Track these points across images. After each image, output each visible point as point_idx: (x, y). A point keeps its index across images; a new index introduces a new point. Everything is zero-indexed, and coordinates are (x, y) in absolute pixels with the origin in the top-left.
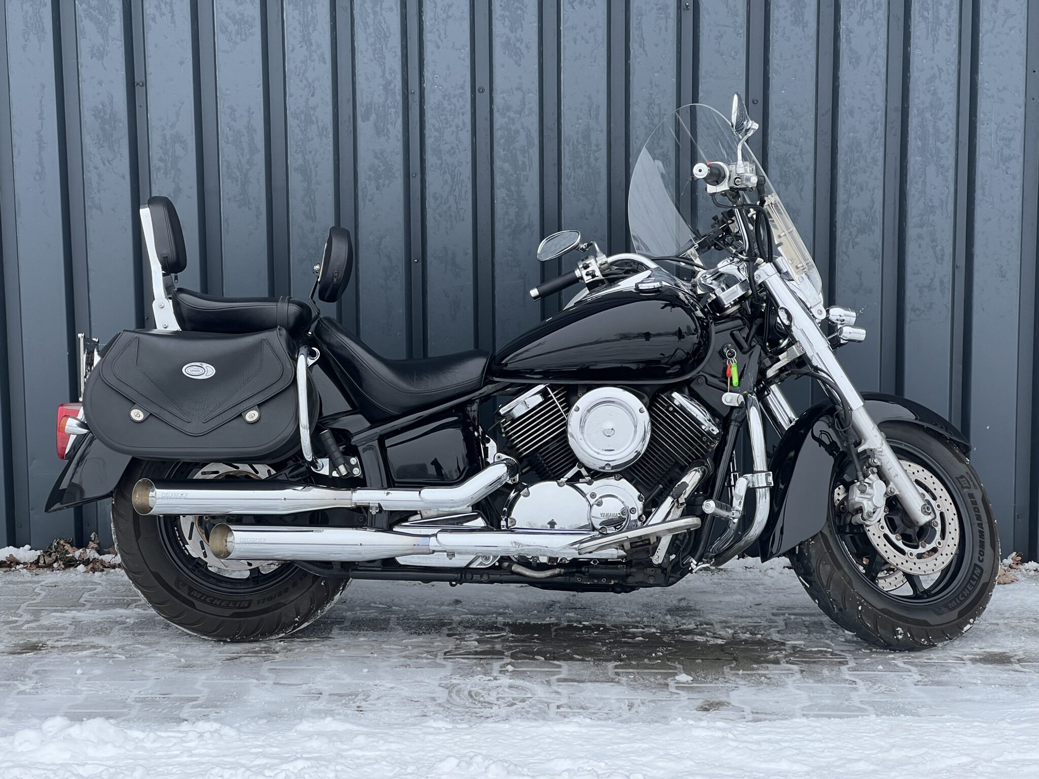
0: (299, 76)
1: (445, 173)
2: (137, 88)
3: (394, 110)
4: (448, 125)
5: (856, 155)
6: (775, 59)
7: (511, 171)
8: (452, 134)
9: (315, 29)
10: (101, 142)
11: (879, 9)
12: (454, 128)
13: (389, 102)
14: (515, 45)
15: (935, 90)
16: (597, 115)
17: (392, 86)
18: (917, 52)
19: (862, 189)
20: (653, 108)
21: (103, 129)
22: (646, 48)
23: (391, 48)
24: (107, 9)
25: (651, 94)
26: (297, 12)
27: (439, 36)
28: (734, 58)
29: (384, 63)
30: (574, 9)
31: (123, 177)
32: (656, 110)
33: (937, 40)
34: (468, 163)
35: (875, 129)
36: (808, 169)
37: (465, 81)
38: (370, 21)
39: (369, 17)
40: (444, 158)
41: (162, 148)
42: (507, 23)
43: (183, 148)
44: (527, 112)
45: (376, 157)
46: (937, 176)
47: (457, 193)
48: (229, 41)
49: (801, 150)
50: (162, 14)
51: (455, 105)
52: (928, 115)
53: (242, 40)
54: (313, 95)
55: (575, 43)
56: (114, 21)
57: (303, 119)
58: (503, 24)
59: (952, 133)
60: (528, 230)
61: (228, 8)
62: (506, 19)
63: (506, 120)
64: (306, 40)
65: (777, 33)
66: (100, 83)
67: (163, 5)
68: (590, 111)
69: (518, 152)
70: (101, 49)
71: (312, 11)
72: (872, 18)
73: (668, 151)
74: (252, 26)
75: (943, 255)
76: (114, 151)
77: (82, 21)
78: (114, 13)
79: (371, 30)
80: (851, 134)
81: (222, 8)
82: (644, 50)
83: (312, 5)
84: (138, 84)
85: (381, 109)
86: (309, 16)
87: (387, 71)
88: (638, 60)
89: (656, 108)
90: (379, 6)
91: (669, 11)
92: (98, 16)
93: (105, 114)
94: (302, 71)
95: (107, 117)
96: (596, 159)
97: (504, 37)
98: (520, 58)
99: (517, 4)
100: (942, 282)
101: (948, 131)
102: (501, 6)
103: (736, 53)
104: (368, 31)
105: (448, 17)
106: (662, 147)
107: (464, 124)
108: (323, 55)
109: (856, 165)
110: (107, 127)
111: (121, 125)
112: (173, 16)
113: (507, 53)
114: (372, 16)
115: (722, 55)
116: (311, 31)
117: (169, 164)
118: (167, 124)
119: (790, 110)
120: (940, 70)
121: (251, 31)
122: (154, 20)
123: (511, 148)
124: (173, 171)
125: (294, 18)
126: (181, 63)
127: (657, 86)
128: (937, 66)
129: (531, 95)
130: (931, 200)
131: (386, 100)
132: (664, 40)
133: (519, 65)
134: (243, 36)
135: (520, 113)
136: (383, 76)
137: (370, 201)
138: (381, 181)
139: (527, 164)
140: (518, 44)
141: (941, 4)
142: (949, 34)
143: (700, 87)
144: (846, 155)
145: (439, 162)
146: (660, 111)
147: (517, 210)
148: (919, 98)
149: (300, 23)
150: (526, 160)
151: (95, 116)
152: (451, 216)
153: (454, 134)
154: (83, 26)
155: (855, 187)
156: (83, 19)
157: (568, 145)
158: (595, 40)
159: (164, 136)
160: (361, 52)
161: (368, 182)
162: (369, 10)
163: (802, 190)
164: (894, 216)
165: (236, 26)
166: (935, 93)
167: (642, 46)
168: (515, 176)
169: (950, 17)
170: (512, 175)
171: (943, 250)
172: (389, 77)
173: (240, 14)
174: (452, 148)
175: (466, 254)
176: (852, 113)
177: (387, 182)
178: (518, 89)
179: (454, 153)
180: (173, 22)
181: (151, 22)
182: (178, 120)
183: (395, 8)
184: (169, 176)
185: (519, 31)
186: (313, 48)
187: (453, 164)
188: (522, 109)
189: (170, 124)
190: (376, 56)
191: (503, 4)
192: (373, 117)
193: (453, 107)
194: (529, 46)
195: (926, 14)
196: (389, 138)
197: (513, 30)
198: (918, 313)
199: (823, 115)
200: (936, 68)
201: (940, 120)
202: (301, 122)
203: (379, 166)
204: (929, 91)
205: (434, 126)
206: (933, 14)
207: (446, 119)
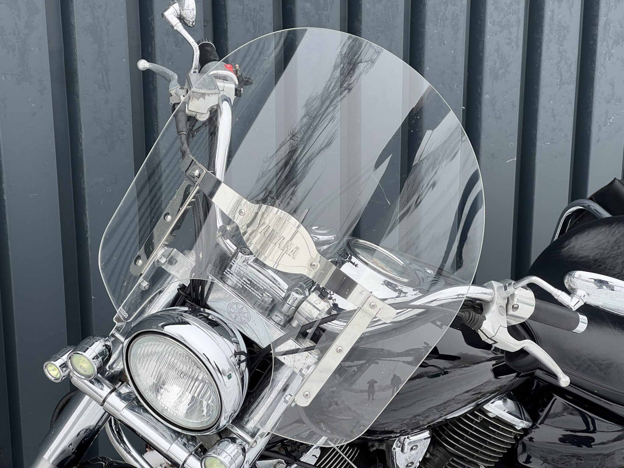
1: (247, 19)
145: (241, 7)
187: (254, 9)
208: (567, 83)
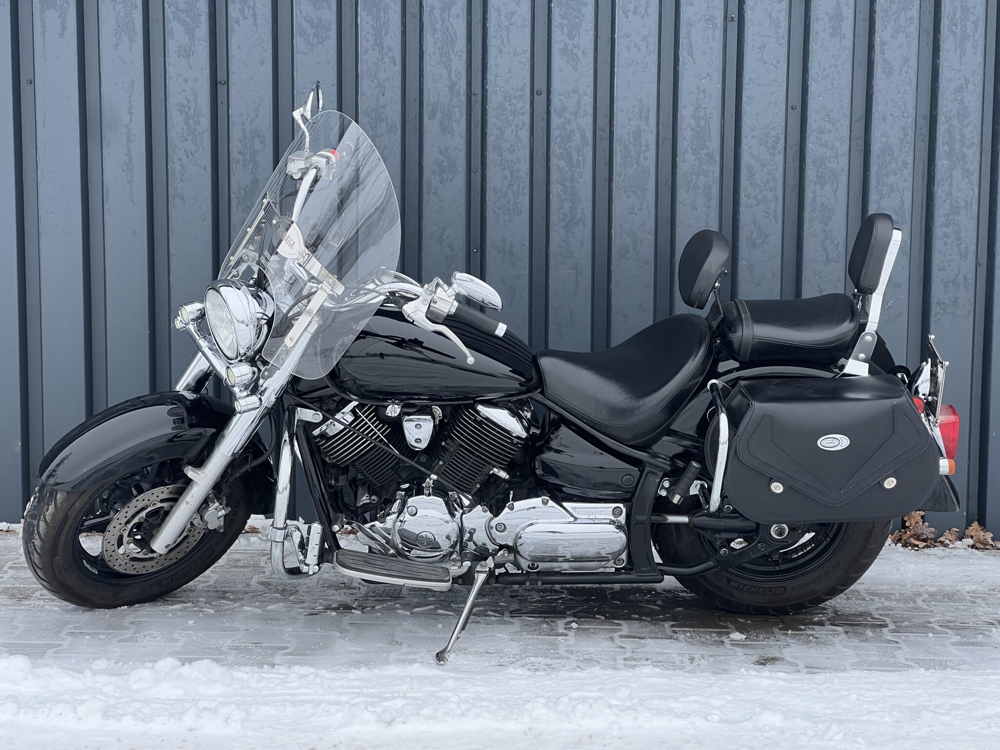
0: (370, 76)
1: (504, 169)
2: (219, 86)
3: (459, 109)
4: (508, 125)
5: (888, 158)
6: (815, 68)
7: (566, 168)
8: (512, 133)
9: (387, 33)
10: (185, 135)
11: (911, 23)
12: (514, 127)
13: (454, 102)
14: (572, 51)
15: (961, 99)
16: (647, 118)
17: (457, 87)
18: (946, 64)
19: (892, 190)
20: (700, 112)
21: (187, 124)
22: (694, 56)
23: (457, 52)
24: (194, 12)
25: (699, 99)
26: (370, 18)
27: (502, 42)
28: (776, 67)
29: (450, 66)
30: (628, 18)
31: (205, 169)
32: (702, 114)
33: (964, 54)
34: (526, 160)
35: (906, 135)
36: (842, 170)
37: (525, 84)
38: (438, 26)
39: (437, 23)
40: (504, 155)
41: (241, 142)
42: (566, 30)
43: (261, 142)
44: (582, 114)
45: (441, 153)
46: (963, 179)
47: (515, 188)
48: (306, 43)
49: (836, 153)
50: (245, 18)
51: (515, 106)
52: (955, 122)
53: (319, 43)
54: (383, 95)
55: (628, 50)
56: (200, 23)
57: (374, 116)
58: (562, 31)
59: (977, 140)
60: (580, 223)
61: (307, 13)
62: (565, 28)
63: (562, 120)
64: (378, 43)
65: (816, 44)
66: (186, 81)
67: (246, 9)
68: (641, 113)
69: (573, 151)
70: (188, 49)
71: (384, 17)
72: (904, 32)
73: (714, 152)
74: (328, 30)
75: (967, 253)
76: (197, 144)
77: (170, 23)
78: (200, 15)
79: (439, 35)
80: (884, 139)
81: (301, 13)
82: (692, 58)
83: (384, 11)
84: (220, 83)
85: (446, 108)
86: (382, 21)
87: (453, 74)
88: (687, 66)
89: (703, 112)
90: (447, 13)
91: (716, 22)
92: (186, 18)
93: (189, 109)
94: (374, 72)
95: (192, 112)
96: (646, 159)
97: (563, 43)
98: (577, 63)
99: (575, 13)
100: (965, 278)
101: (973, 137)
102: (560, 14)
103: (778, 61)
104: (436, 36)
105: (511, 24)
106: (707, 148)
107: (524, 124)
108: (393, 57)
109: (887, 168)
110: (191, 122)
111: (204, 120)
112: (255, 19)
113: (565, 58)
114: (440, 22)
115: (765, 64)
116: (383, 35)
117: (248, 157)
118: (247, 120)
119: (827, 116)
120: (967, 80)
121: (327, 34)
122: (237, 22)
123: (567, 146)
124: (251, 163)
125: (367, 23)
126: (262, 63)
127: (703, 92)
128: (964, 77)
129: (586, 97)
130: (957, 201)
131: (451, 100)
132: (711, 49)
133: (576, 70)
134: (320, 39)
135: (575, 114)
136: (449, 78)
137: (434, 193)
138: (445, 176)
139: (581, 161)
140: (575, 50)
141: (968, 20)
142: (975, 47)
143: (744, 93)
144: (878, 159)
145: (499, 158)
146: (706, 115)
147: (571, 204)
148: (946, 106)
149: (373, 27)
150: (581, 158)
151: (180, 111)
152: (509, 209)
153: (514, 133)
154: (172, 27)
155: (886, 188)
156: (172, 20)
157: (620, 144)
158: (647, 48)
159: (244, 130)
160: (430, 55)
161: (432, 177)
162: (438, 17)
163: (836, 190)
164: (922, 216)
165: (314, 29)
166: (961, 102)
167: (691, 54)
168: (570, 172)
169: (977, 32)
170: (567, 172)
171: (967, 248)
172: (454, 79)
173: (318, 19)
174: (512, 145)
175: (523, 245)
176: (884, 119)
177: (450, 176)
178: (574, 92)
179: (514, 150)
180: (255, 24)
181: (235, 26)
182: (257, 116)
183: (462, 16)
184: (247, 168)
185: (576, 38)
186: (385, 51)
187: (512, 161)
188: (578, 111)
189: (249, 119)
190: (443, 59)
191: (562, 13)
192: (439, 115)
193: (514, 108)
194: (585, 52)
195: (954, 28)
196: (453, 135)
197: (571, 37)
198: (943, 306)
199: (857, 121)
200: (963, 78)
201: (966, 127)
202: (371, 119)
203: (443, 162)
204: (956, 100)
205: (495, 125)
206: (961, 29)
207: (507, 118)
208: (834, 261)
